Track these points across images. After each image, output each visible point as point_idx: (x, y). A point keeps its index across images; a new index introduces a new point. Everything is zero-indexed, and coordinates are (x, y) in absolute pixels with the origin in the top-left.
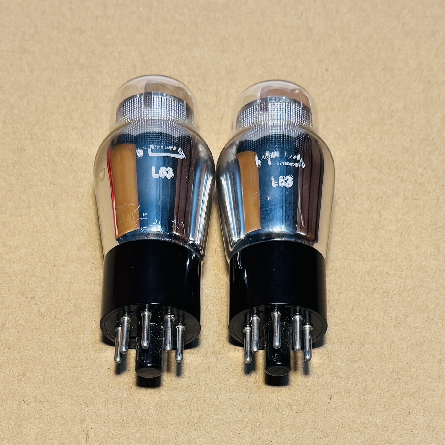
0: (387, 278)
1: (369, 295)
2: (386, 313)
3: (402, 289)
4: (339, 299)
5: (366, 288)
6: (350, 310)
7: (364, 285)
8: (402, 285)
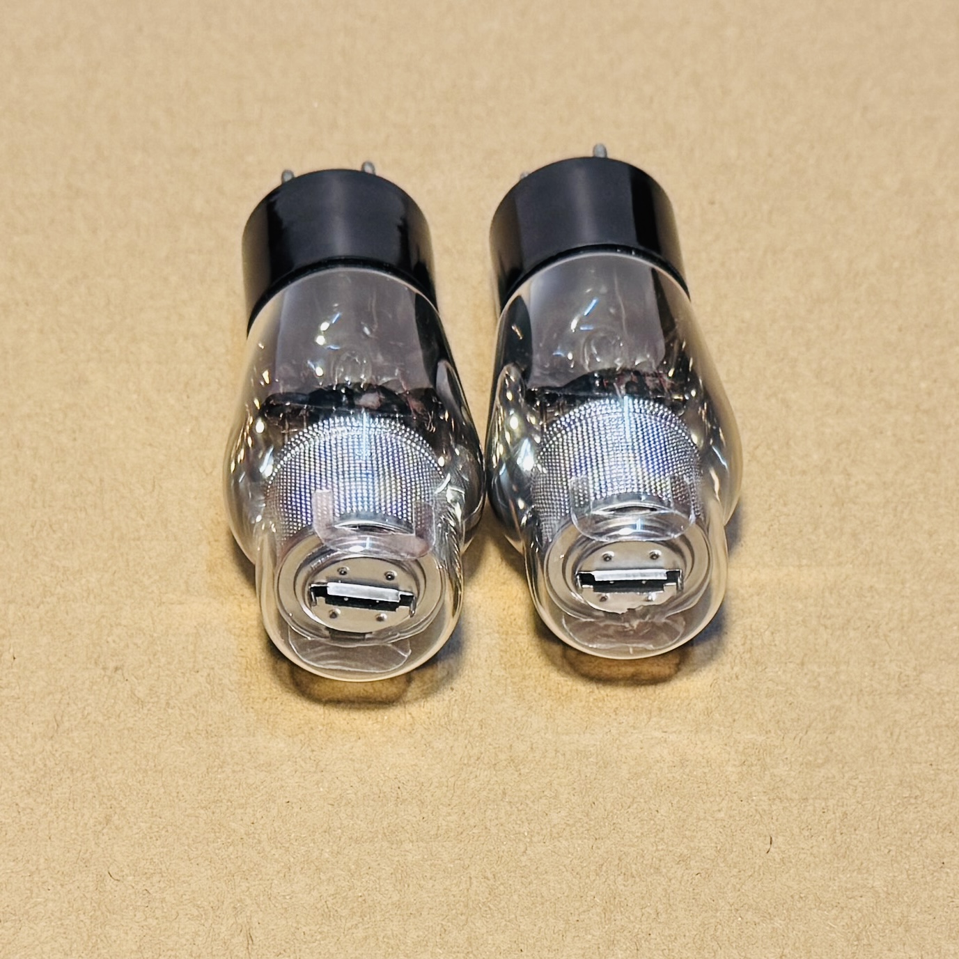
0: (873, 597)
1: (838, 633)
2: (877, 666)
3: (905, 618)
4: (773, 644)
5: (829, 618)
6: (798, 664)
7: (824, 613)
8: (906, 611)
